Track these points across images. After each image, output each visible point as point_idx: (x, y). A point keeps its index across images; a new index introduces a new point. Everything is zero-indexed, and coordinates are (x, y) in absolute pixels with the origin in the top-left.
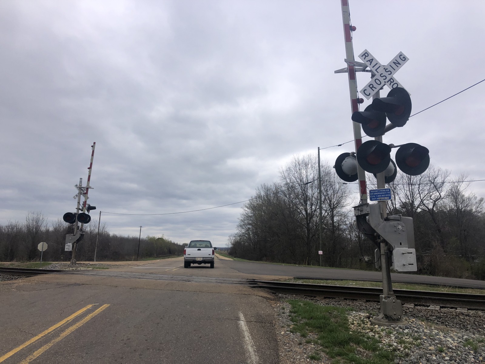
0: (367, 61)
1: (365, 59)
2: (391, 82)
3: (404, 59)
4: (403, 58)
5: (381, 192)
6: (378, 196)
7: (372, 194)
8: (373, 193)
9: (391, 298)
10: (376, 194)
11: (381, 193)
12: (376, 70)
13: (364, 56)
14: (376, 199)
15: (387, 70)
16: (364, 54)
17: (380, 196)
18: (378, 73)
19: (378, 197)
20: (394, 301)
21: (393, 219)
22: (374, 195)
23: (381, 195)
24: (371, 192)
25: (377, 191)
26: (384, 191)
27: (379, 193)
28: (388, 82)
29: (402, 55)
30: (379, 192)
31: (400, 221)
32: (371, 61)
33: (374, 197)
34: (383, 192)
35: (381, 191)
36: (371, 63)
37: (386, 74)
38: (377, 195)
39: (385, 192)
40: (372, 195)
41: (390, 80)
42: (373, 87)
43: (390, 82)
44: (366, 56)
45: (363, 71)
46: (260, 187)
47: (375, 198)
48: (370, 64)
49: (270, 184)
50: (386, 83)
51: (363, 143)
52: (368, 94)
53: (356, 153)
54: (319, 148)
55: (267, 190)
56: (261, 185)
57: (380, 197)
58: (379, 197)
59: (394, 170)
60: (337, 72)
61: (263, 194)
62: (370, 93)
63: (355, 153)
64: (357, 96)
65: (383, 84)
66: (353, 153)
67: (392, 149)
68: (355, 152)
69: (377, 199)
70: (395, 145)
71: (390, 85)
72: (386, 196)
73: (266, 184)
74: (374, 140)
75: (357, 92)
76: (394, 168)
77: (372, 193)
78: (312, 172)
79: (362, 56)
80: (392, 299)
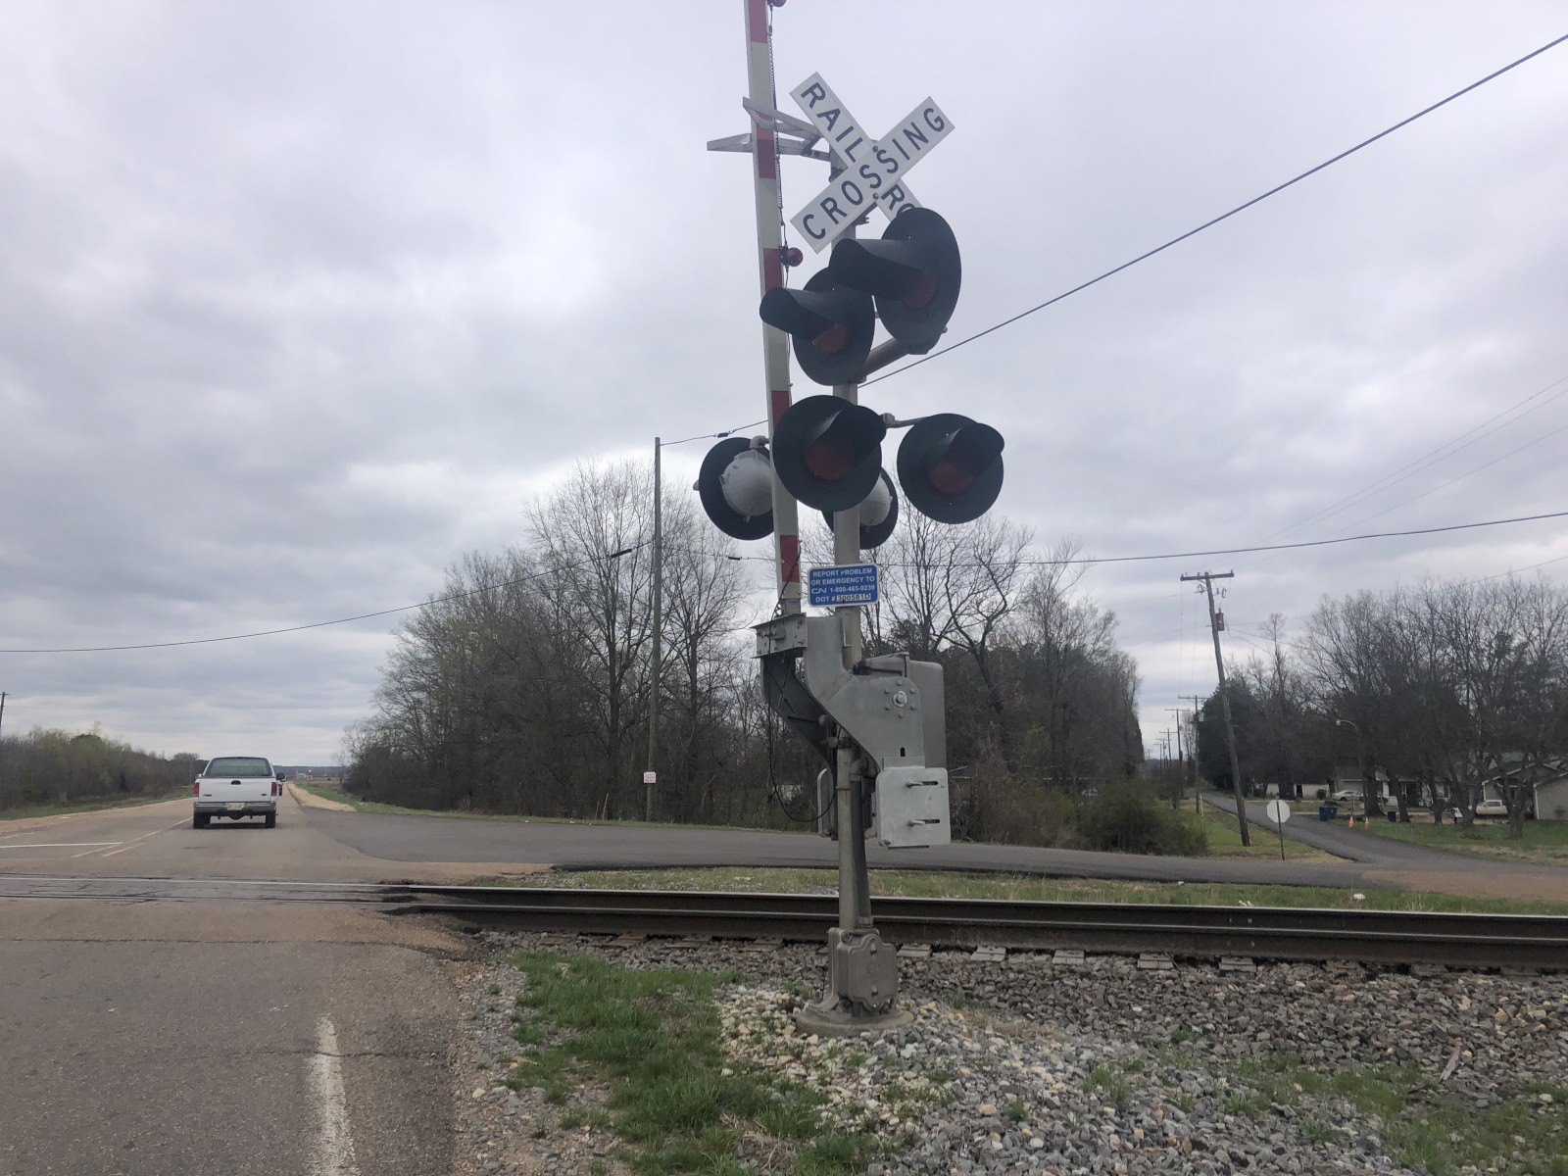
0: (819, 116)
1: (811, 105)
2: (895, 199)
3: (938, 125)
4: (936, 121)
5: (845, 576)
6: (837, 589)
7: (818, 582)
8: (821, 579)
9: (864, 938)
10: (829, 582)
11: (847, 580)
12: (848, 151)
13: (810, 97)
14: (830, 599)
15: (883, 157)
16: (811, 90)
17: (844, 589)
18: (854, 160)
19: (835, 594)
20: (873, 948)
21: (882, 668)
22: (823, 587)
23: (847, 586)
24: (815, 574)
25: (833, 573)
26: (856, 572)
27: (838, 581)
28: (884, 197)
29: (931, 110)
30: (840, 576)
31: (904, 673)
32: (832, 116)
33: (822, 594)
34: (854, 576)
35: (847, 572)
36: (832, 122)
37: (880, 169)
38: (834, 586)
39: (859, 575)
40: (817, 586)
41: (890, 192)
42: (835, 208)
43: (890, 198)
44: (816, 98)
45: (803, 154)
46: (460, 563)
47: (825, 595)
48: (829, 128)
49: (496, 555)
50: (880, 201)
51: (793, 403)
52: (819, 233)
53: (771, 442)
54: (658, 440)
55: (485, 572)
56: (466, 558)
57: (842, 593)
58: (839, 593)
59: (889, 507)
60: (716, 146)
61: (469, 585)
62: (823, 231)
63: (767, 442)
64: (780, 239)
65: (867, 202)
66: (762, 441)
67: (889, 431)
68: (767, 437)
69: (833, 599)
70: (899, 418)
71: (891, 207)
72: (860, 592)
73: (482, 554)
74: (831, 394)
75: (783, 224)
76: (888, 499)
77: (816, 578)
78: (635, 517)
79: (804, 95)
80: (866, 940)
